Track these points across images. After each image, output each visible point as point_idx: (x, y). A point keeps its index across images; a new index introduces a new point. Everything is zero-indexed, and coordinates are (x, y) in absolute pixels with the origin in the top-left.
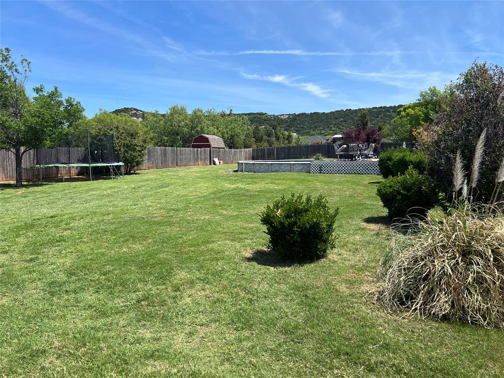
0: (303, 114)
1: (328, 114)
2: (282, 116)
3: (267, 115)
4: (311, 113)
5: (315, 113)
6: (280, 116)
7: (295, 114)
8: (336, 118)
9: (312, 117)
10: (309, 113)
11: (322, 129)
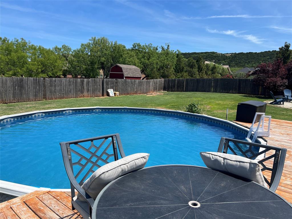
0: (242, 54)
1: (259, 53)
2: (227, 55)
3: (217, 53)
4: (247, 53)
5: (250, 53)
6: (225, 54)
7: (236, 53)
8: (265, 57)
9: (247, 55)
10: (246, 53)
11: (254, 64)
